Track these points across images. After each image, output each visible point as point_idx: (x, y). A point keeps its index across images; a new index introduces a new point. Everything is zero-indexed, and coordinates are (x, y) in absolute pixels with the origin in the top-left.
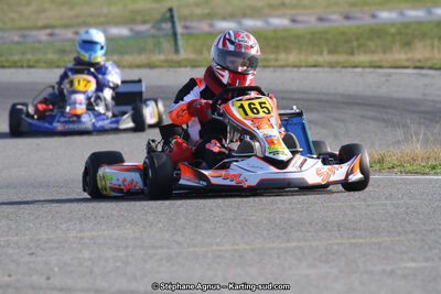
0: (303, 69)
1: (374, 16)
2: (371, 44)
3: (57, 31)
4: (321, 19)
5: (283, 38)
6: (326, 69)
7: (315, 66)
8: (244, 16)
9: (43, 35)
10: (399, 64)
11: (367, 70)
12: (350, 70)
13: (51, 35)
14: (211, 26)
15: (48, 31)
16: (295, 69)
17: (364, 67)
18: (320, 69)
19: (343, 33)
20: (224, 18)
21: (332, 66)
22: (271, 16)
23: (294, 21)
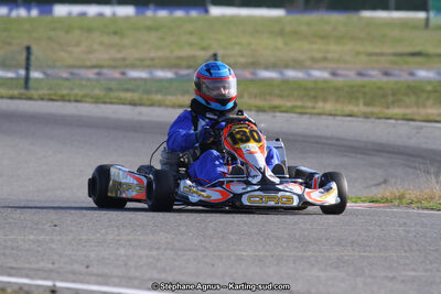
0: (339, 118)
1: (412, 74)
2: (407, 99)
3: (105, 71)
4: (360, 74)
5: (323, 90)
6: (361, 119)
7: (350, 116)
8: (287, 66)
9: (91, 74)
10: (431, 118)
11: (400, 122)
12: (383, 121)
13: (99, 74)
14: (254, 74)
15: (96, 70)
16: (331, 118)
17: (396, 119)
18: (354, 119)
19: (380, 88)
21: (366, 116)
22: (312, 68)
23: (334, 74)
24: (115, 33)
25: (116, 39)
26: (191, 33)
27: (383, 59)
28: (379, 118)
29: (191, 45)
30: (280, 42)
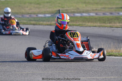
0: (91, 27)
1: (119, 14)
3: (32, 15)
4: (104, 14)
5: (92, 19)
6: (98, 27)
7: (95, 26)
8: (83, 12)
9: (28, 16)
10: (118, 27)
11: (109, 28)
12: (104, 28)
13: (30, 16)
14: (74, 15)
15: (29, 15)
16: (89, 27)
17: (108, 27)
18: (96, 27)
19: (108, 18)
20: (78, 13)
21: (99, 27)
22: (91, 13)
23: (96, 14)
24: (38, 4)
25: (38, 6)
26: (59, 3)
27: (112, 9)
28: (103, 27)
29: (59, 6)
30: (84, 5)
